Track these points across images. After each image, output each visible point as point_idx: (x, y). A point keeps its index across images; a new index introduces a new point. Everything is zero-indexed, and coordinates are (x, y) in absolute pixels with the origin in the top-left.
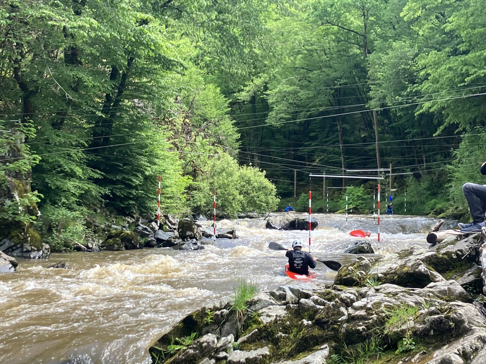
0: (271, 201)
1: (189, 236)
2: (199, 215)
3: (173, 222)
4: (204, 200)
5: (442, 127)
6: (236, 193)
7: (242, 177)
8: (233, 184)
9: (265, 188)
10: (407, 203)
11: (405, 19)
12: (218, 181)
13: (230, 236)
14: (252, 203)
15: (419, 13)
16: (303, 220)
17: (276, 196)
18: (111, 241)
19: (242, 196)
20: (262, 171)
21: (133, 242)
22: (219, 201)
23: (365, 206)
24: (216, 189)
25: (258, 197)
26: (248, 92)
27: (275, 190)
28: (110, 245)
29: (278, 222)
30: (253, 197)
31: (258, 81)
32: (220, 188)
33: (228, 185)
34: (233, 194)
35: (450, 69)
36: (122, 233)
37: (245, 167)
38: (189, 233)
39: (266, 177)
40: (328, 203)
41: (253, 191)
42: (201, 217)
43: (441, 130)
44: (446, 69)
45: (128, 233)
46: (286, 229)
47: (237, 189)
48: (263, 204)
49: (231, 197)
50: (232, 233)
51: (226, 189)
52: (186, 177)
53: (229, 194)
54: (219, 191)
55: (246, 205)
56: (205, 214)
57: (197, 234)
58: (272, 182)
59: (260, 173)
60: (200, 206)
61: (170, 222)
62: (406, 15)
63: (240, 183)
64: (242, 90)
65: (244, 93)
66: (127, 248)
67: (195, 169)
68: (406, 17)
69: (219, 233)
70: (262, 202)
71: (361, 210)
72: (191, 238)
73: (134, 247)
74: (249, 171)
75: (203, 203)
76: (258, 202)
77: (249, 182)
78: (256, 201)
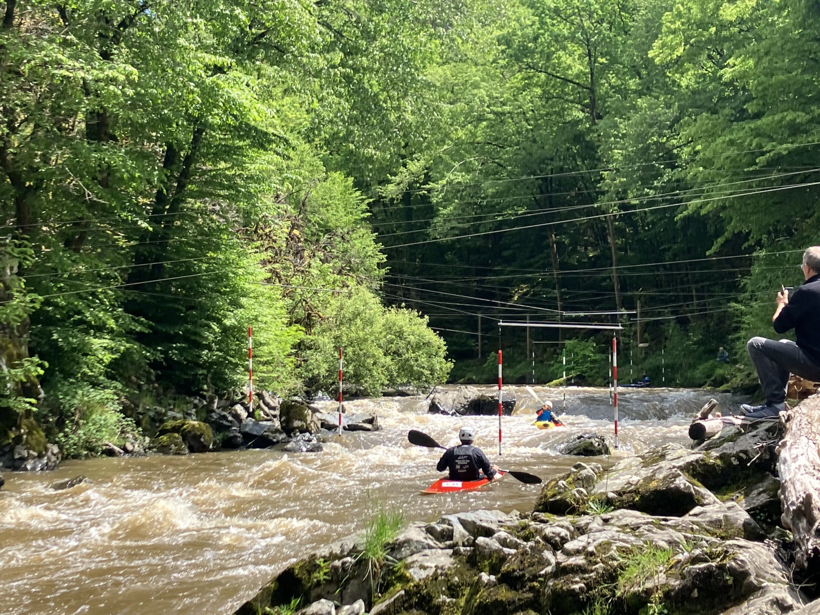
0: (438, 367)
1: (297, 428)
2: (316, 391)
3: (272, 404)
4: (326, 366)
5: (720, 240)
6: (379, 353)
7: (388, 328)
8: (373, 338)
9: (428, 344)
10: (667, 366)
11: (657, 61)
12: (348, 333)
13: (369, 426)
14: (407, 369)
15: (680, 51)
16: (492, 397)
17: (446, 358)
18: (164, 438)
19: (389, 358)
20: (422, 317)
21: (202, 440)
22: (351, 367)
23: (597, 373)
24: (345, 347)
25: (417, 360)
26: (399, 184)
27: (445, 348)
28: (163, 446)
29: (450, 401)
30: (408, 360)
31: (415, 166)
32: (351, 344)
33: (366, 340)
34: (374, 356)
35: (732, 143)
36: (183, 425)
37: (393, 311)
38: (297, 423)
39: (429, 325)
40: (534, 368)
41: (408, 350)
42: (320, 394)
43: (719, 245)
44: (724, 142)
45: (194, 426)
46: (463, 414)
47: (380, 347)
48: (424, 371)
49: (370, 361)
50: (371, 421)
51: (362, 347)
52: (294, 328)
54: (350, 350)
55: (395, 374)
56: (327, 389)
57: (312, 425)
59: (420, 320)
60: (319, 375)
61: (267, 405)
62: (658, 56)
63: (385, 337)
64: (389, 182)
65: (391, 187)
66: (192, 450)
67: (309, 315)
68: (658, 59)
69: (350, 423)
70: (423, 368)
71: (590, 380)
72: (303, 431)
73: (203, 449)
74: (401, 316)
75: (323, 372)
76: (415, 368)
77: (400, 335)
78: (412, 366)
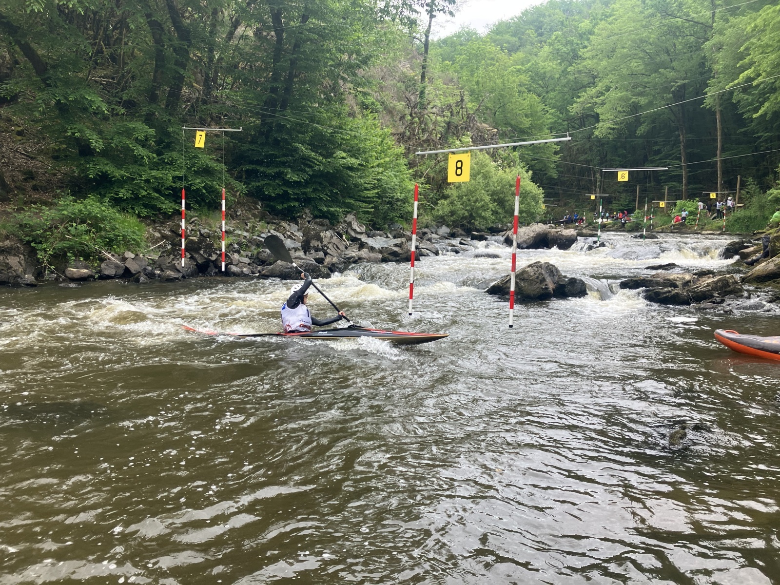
2: (442, 225)
26: (580, 104)
27: (543, 196)
42: (444, 228)
53: (477, 201)
58: (539, 186)
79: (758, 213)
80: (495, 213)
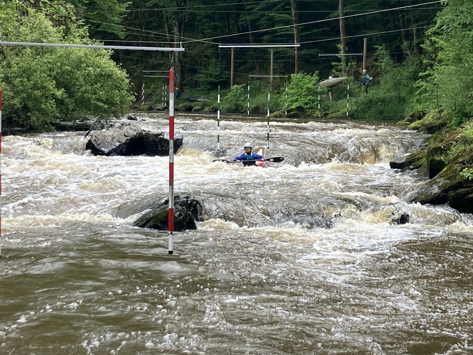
17: (128, 91)
48: (101, 104)
49: (39, 93)
53: (35, 87)
58: (123, 67)
70: (101, 101)
71: (309, 112)
76: (92, 102)
78: (89, 99)
79: (393, 94)
80: (60, 102)
